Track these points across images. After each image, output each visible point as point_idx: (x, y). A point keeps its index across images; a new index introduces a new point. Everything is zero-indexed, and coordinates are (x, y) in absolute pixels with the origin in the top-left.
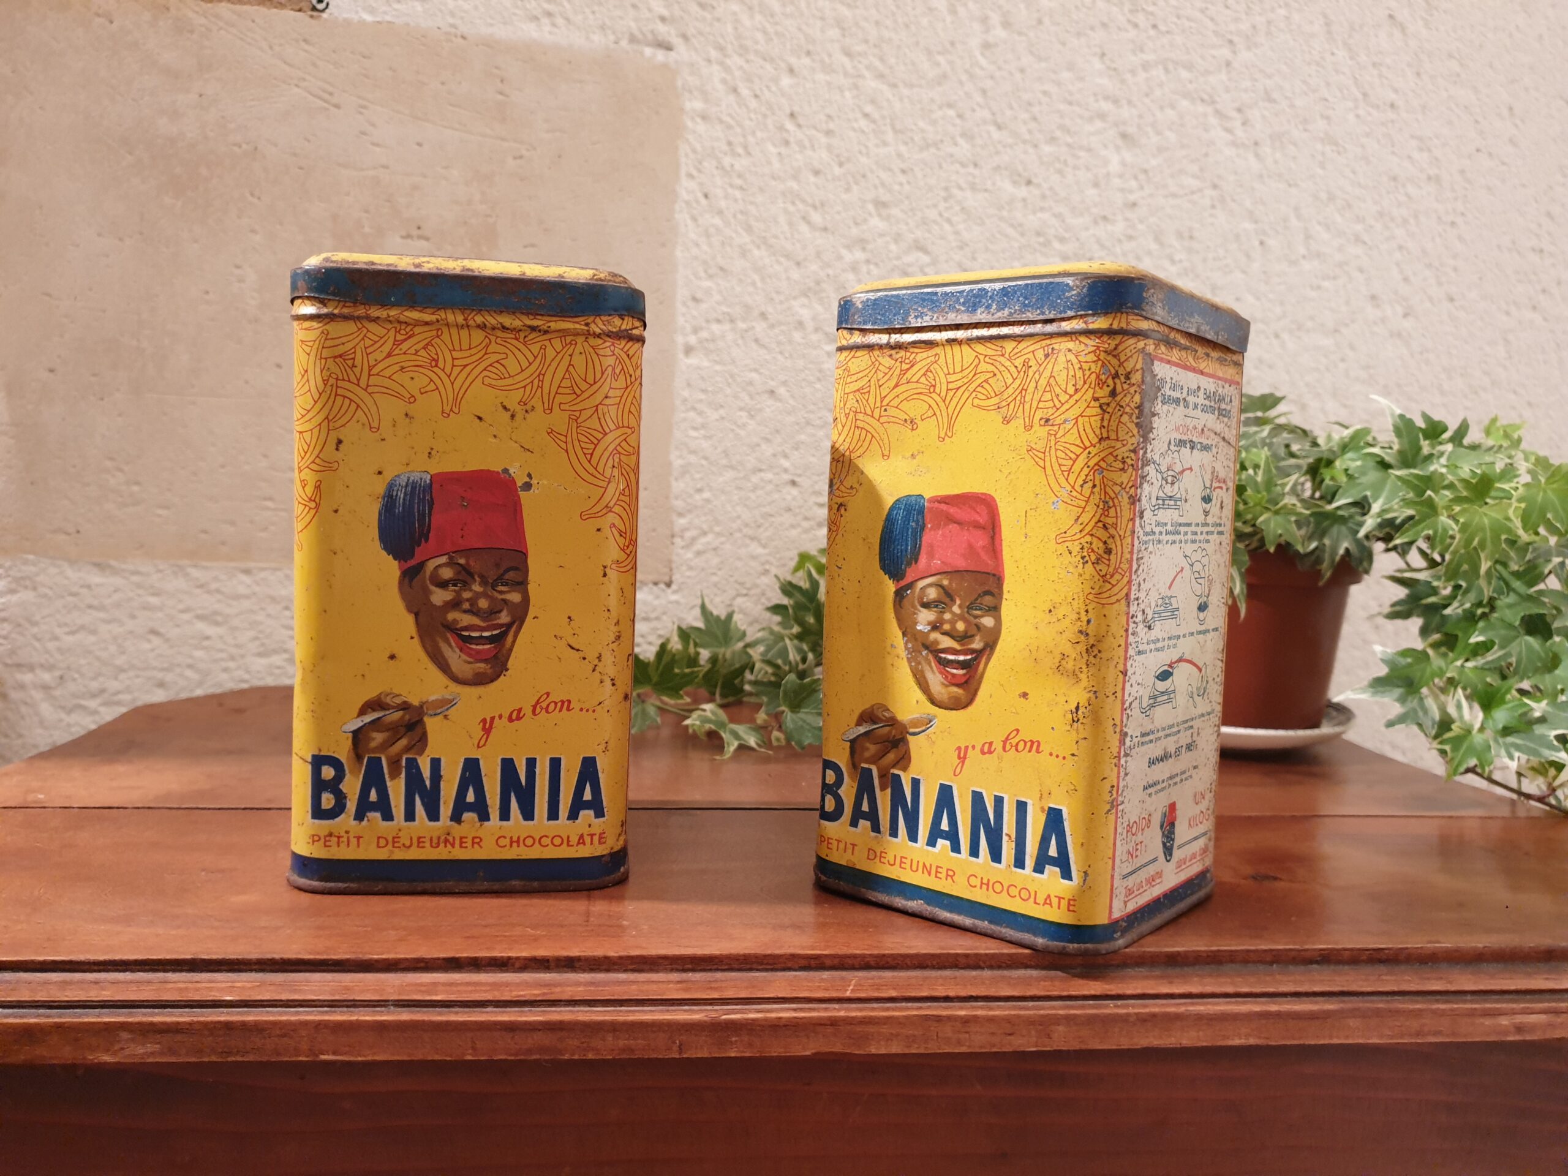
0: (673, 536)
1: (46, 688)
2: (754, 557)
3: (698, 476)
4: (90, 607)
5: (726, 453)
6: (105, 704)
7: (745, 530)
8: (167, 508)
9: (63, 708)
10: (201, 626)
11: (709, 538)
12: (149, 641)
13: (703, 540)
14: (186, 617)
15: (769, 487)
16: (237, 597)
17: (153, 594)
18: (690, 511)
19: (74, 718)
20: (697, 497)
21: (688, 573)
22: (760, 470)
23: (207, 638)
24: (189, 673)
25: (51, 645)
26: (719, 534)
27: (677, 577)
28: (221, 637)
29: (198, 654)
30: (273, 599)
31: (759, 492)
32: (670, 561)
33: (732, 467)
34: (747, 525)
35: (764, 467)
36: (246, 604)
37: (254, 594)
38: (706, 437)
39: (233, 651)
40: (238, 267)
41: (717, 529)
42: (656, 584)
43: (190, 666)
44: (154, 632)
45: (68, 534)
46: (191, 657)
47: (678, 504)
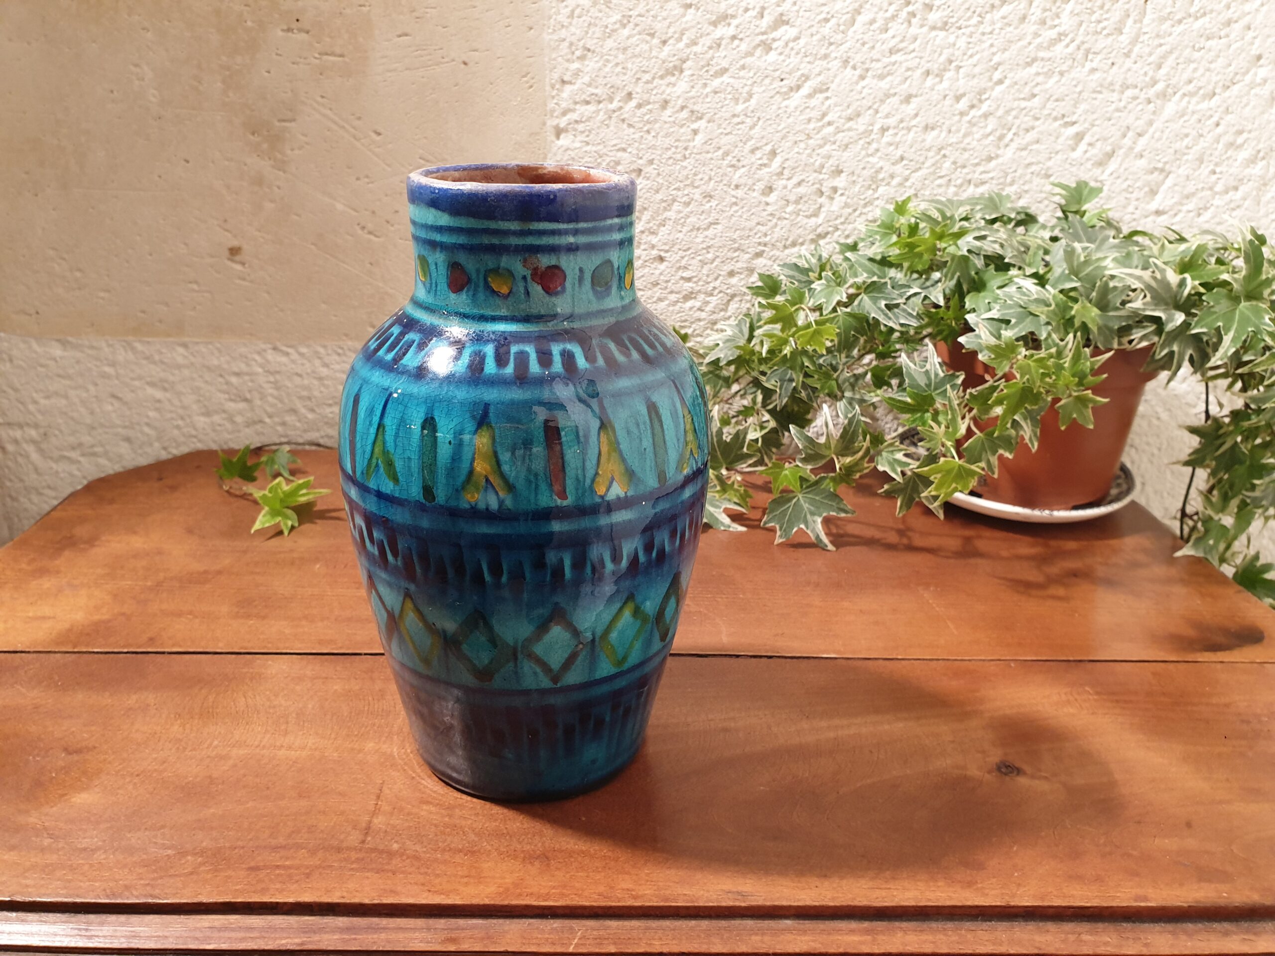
1: (33, 442)
4: (59, 376)
6: (83, 455)
8: (108, 291)
9: (51, 458)
10: (150, 391)
12: (112, 404)
14: (137, 383)
16: (179, 367)
17: (109, 365)
19: (61, 467)
23: (159, 401)
24: (146, 430)
25: (31, 407)
28: (169, 401)
29: (152, 414)
30: (209, 368)
36: (186, 372)
37: (192, 364)
39: (180, 411)
40: (136, 65)
43: (148, 424)
44: (114, 396)
45: (30, 315)
46: (148, 417)
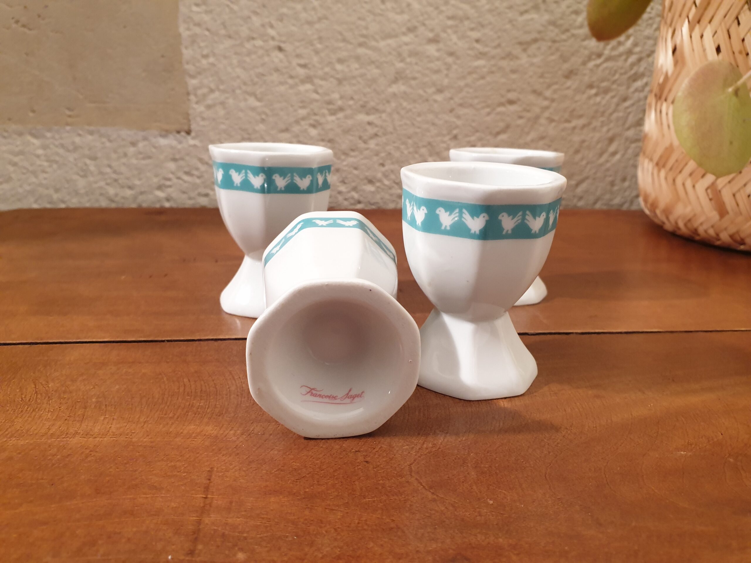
0: (188, 94)
2: (253, 109)
3: (202, 44)
5: (224, 25)
7: (244, 88)
11: (217, 94)
13: (212, 96)
15: (260, 52)
18: (199, 73)
20: (204, 62)
21: (202, 123)
22: (253, 39)
26: (224, 91)
27: (193, 127)
31: (254, 57)
32: (188, 114)
33: (230, 37)
34: (245, 84)
35: (255, 35)
38: (207, 12)
41: (222, 87)
42: (178, 132)
47: (189, 67)
